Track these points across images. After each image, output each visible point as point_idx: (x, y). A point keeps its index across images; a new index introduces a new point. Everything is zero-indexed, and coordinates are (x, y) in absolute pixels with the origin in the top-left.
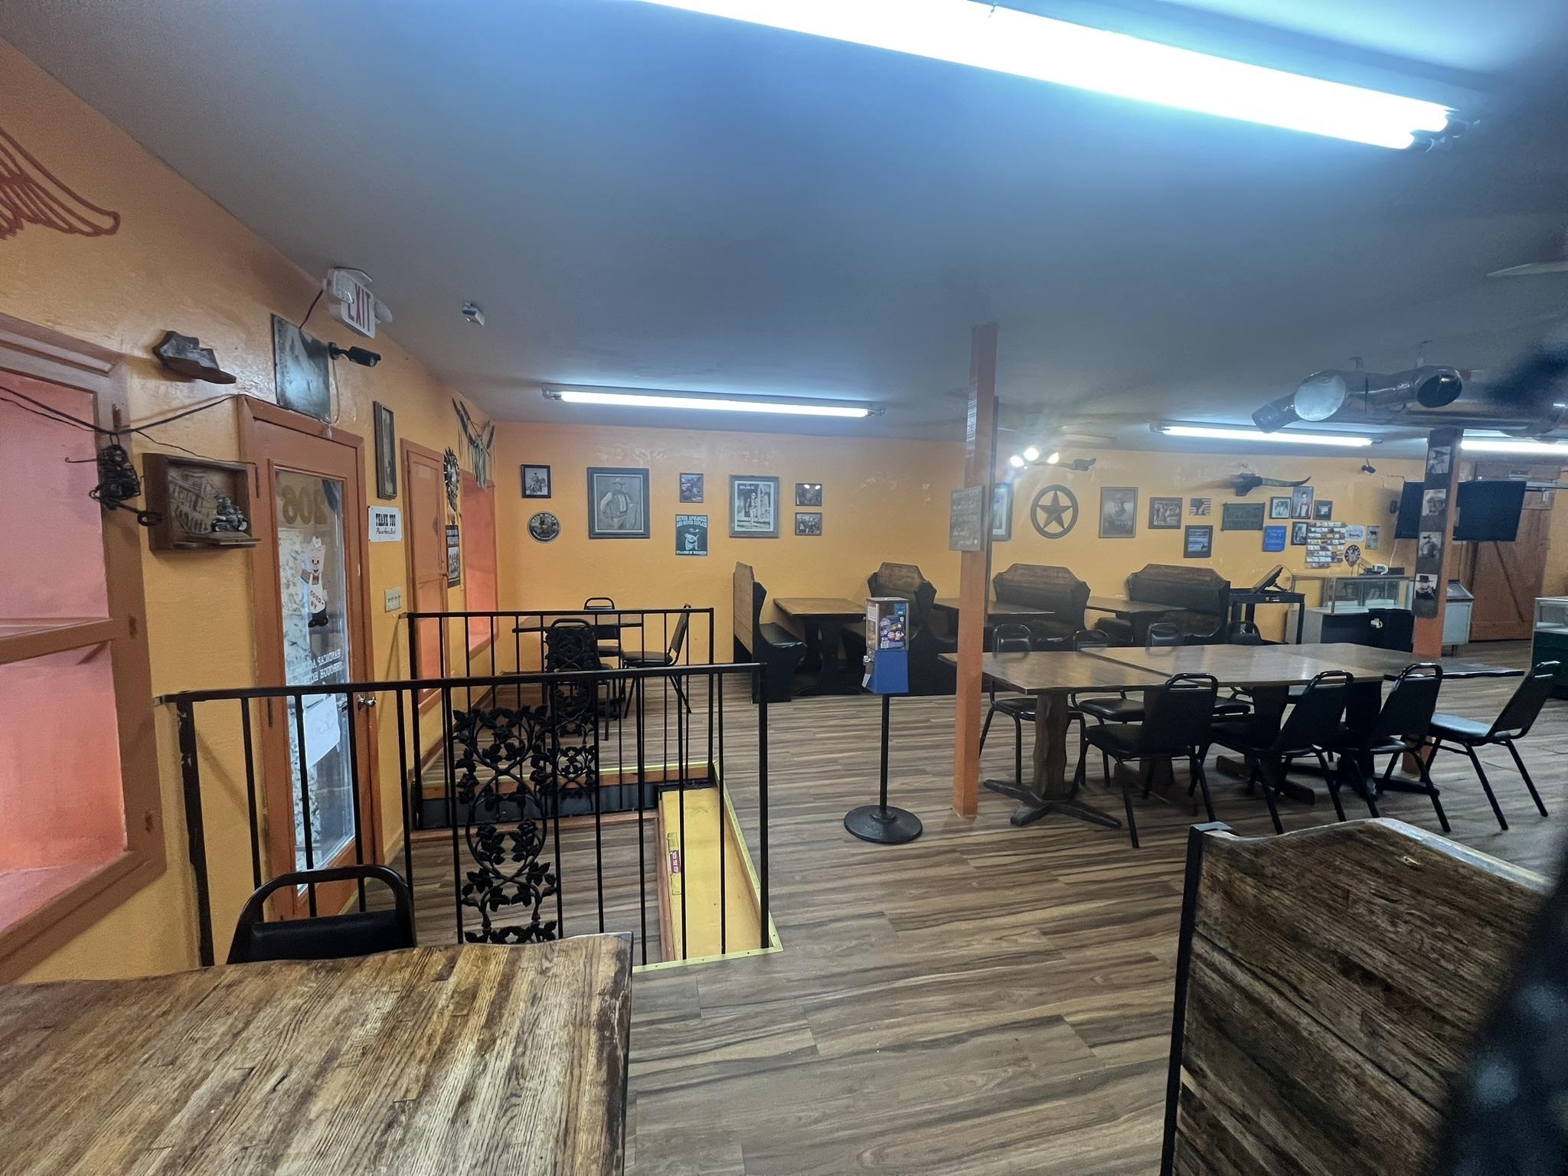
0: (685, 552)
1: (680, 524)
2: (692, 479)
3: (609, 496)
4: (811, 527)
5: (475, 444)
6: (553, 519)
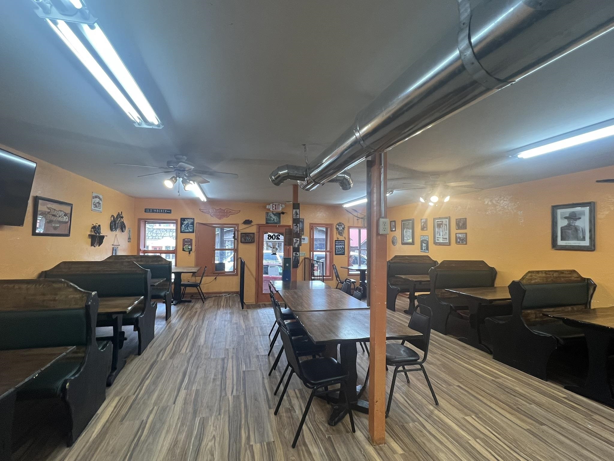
0: (423, 251)
1: (421, 239)
2: (424, 221)
5: (362, 218)
6: (396, 238)
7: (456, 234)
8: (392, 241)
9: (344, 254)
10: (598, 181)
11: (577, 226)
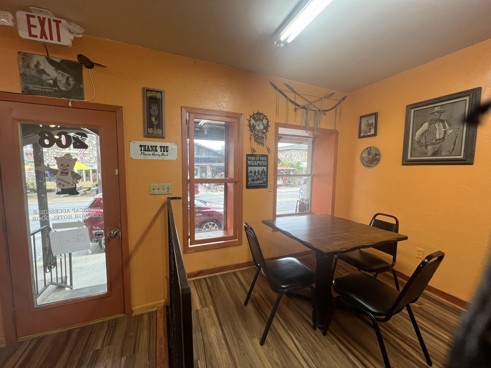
3: (426, 126)
5: (304, 108)
6: (376, 151)
8: (362, 159)
9: (266, 186)
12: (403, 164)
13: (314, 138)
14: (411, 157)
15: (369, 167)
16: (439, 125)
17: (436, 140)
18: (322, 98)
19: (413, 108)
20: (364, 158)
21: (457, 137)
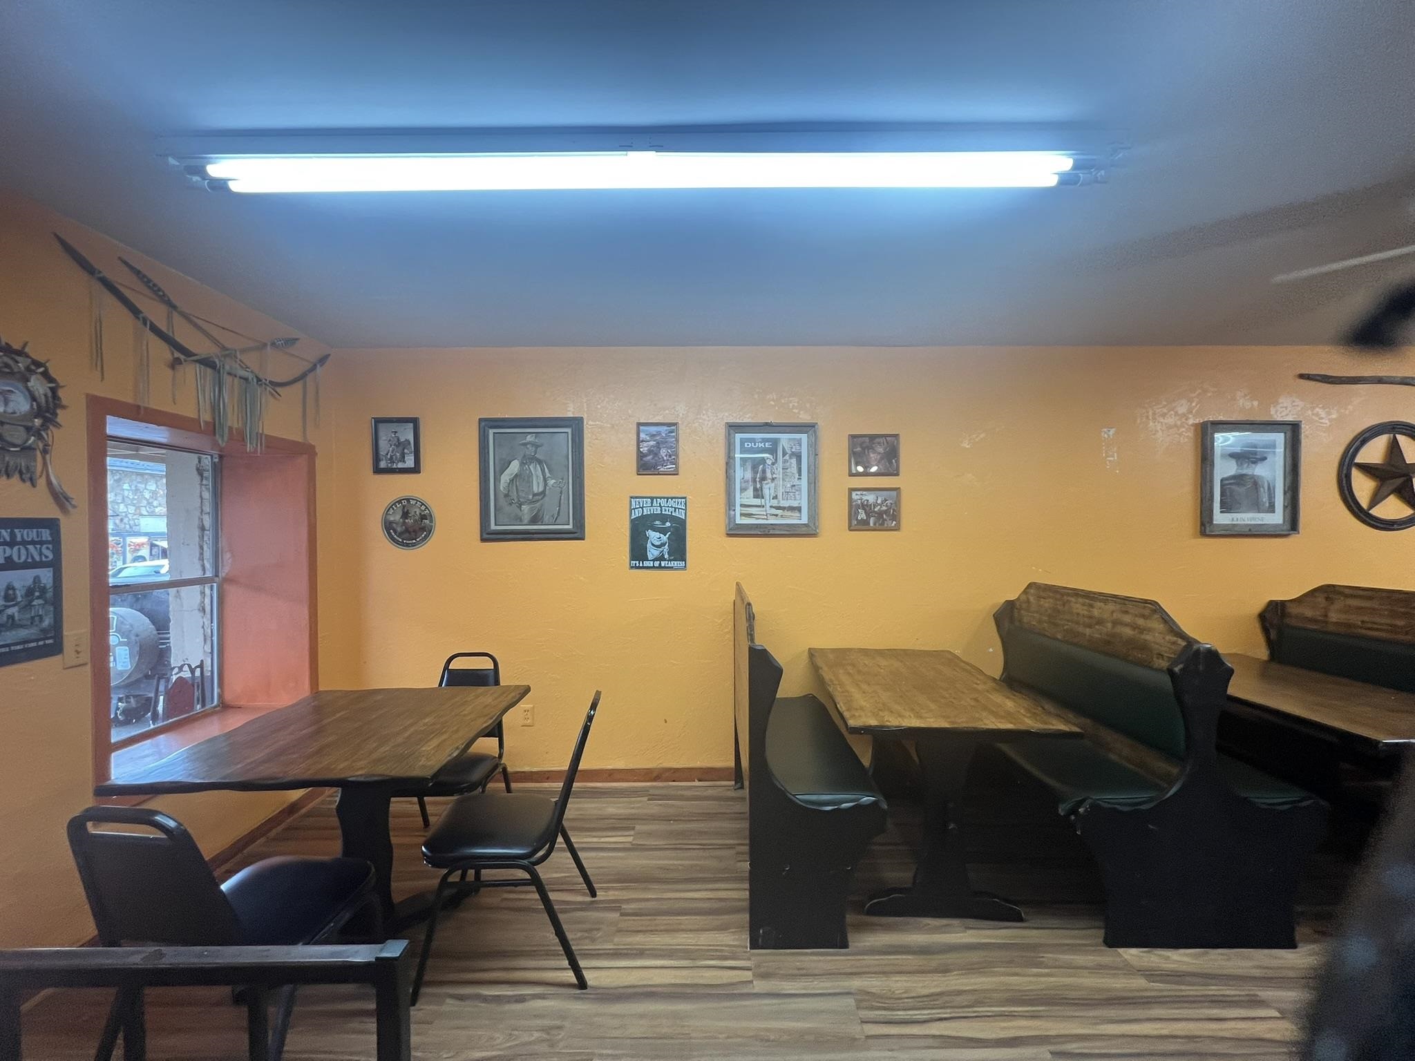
0: (647, 564)
1: (637, 513)
2: (659, 433)
3: (515, 467)
4: (880, 514)
5: (207, 363)
6: (423, 508)
7: (851, 490)
8: (388, 526)
9: (55, 649)
10: (1302, 376)
11: (1258, 476)
12: (483, 540)
13: (221, 457)
14: (496, 525)
15: (407, 545)
16: (535, 468)
17: (535, 495)
18: (265, 345)
19: (492, 427)
20: (394, 525)
21: (561, 493)
